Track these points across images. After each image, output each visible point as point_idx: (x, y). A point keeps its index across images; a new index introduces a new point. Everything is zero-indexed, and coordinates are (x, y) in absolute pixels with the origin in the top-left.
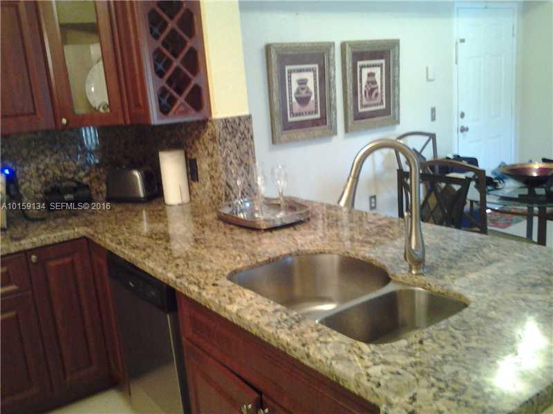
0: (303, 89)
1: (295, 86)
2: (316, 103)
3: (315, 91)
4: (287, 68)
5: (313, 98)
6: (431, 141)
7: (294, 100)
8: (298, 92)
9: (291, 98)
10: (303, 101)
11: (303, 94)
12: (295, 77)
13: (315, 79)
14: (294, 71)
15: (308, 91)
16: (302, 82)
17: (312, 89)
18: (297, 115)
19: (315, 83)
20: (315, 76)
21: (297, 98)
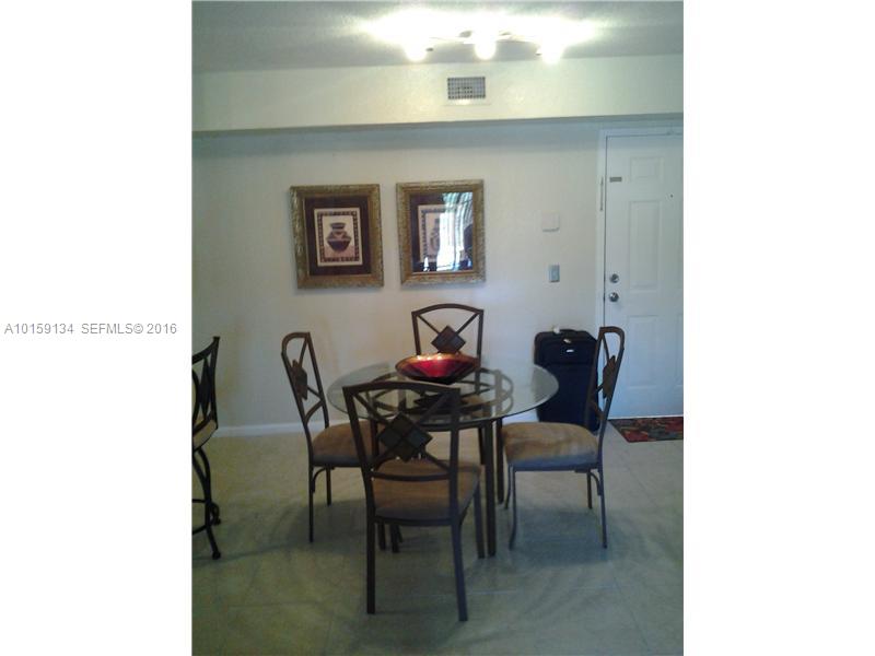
0: (339, 233)
1: (327, 231)
2: (357, 249)
3: (356, 236)
4: (316, 211)
5: (352, 243)
6: (477, 318)
7: (326, 244)
8: (331, 236)
9: (322, 242)
10: (340, 246)
11: (339, 238)
12: (328, 222)
13: (355, 224)
14: (326, 215)
15: (345, 236)
16: (338, 227)
17: (351, 233)
18: (329, 260)
19: (356, 228)
20: (355, 220)
21: (330, 243)
